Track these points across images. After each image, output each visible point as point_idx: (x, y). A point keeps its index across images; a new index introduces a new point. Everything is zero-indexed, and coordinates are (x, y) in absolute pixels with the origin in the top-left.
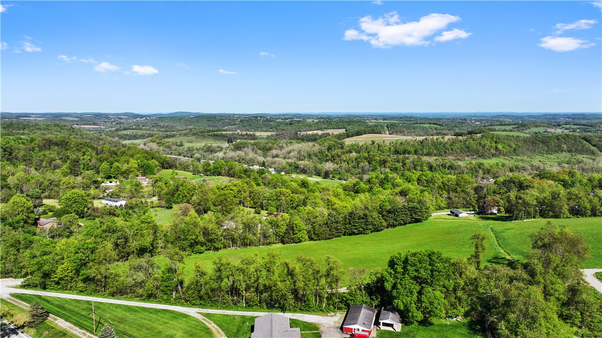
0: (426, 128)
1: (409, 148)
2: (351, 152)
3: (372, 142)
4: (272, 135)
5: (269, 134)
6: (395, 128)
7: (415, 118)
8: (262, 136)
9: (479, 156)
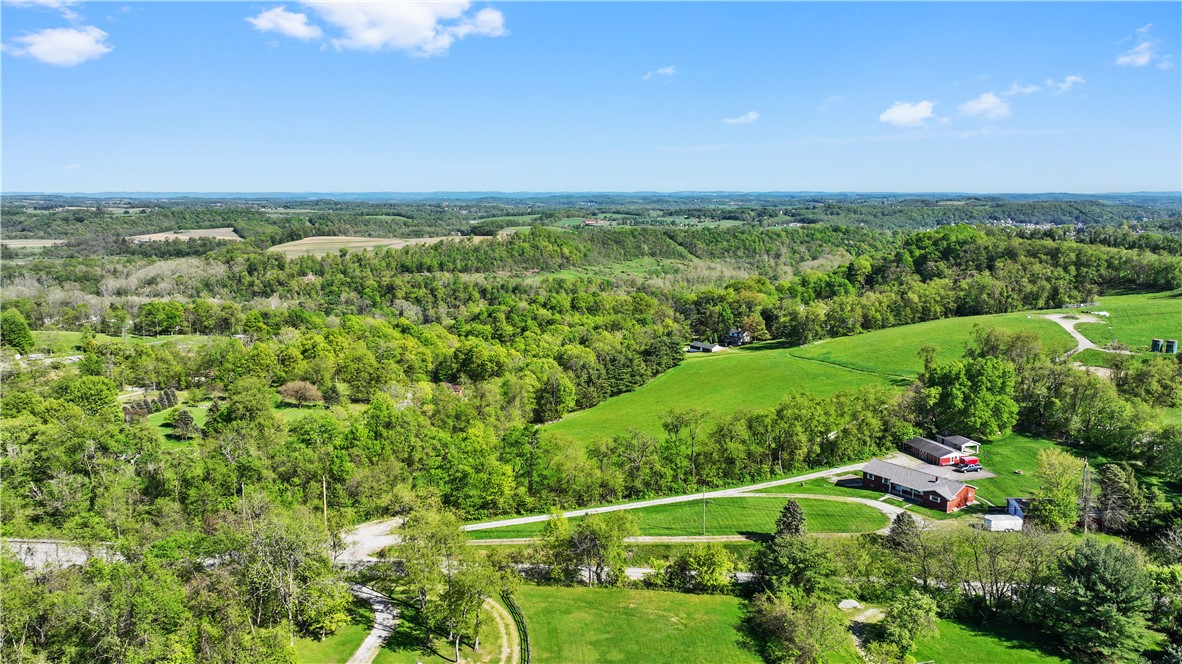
0: (387, 223)
1: (427, 261)
2: (304, 274)
3: (341, 251)
4: (56, 247)
5: (49, 243)
6: (329, 223)
7: (345, 203)
8: (29, 251)
9: (542, 269)
